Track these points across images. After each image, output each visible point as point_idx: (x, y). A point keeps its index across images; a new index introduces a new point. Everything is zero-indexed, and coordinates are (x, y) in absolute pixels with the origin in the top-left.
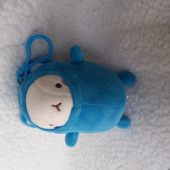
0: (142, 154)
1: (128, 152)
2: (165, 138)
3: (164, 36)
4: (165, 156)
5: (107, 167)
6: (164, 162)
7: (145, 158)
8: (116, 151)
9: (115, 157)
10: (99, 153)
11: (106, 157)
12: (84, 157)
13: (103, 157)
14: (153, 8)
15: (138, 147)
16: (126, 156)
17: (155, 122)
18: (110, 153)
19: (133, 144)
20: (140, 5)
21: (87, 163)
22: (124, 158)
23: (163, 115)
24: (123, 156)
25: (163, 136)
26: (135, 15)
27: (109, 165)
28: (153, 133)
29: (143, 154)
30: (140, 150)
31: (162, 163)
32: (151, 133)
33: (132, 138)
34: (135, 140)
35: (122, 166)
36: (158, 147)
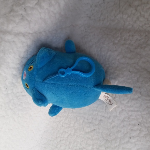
0: (111, 123)
1: (101, 120)
2: (131, 115)
3: (148, 41)
4: (129, 128)
5: (83, 129)
6: (127, 132)
7: (113, 127)
8: (92, 118)
9: (91, 122)
10: (78, 118)
11: (83, 121)
12: (66, 119)
13: (81, 121)
14: (144, 17)
15: (109, 118)
16: (99, 123)
17: (126, 103)
18: (88, 119)
19: (106, 115)
20: (134, 11)
21: (67, 124)
22: (98, 124)
23: (133, 99)
24: (97, 122)
25: (130, 113)
26: (129, 19)
27: (85, 128)
28: (123, 110)
29: (113, 124)
30: (110, 121)
31: (125, 132)
32: (121, 110)
33: (106, 111)
34: (108, 113)
35: (95, 130)
36: (125, 121)
